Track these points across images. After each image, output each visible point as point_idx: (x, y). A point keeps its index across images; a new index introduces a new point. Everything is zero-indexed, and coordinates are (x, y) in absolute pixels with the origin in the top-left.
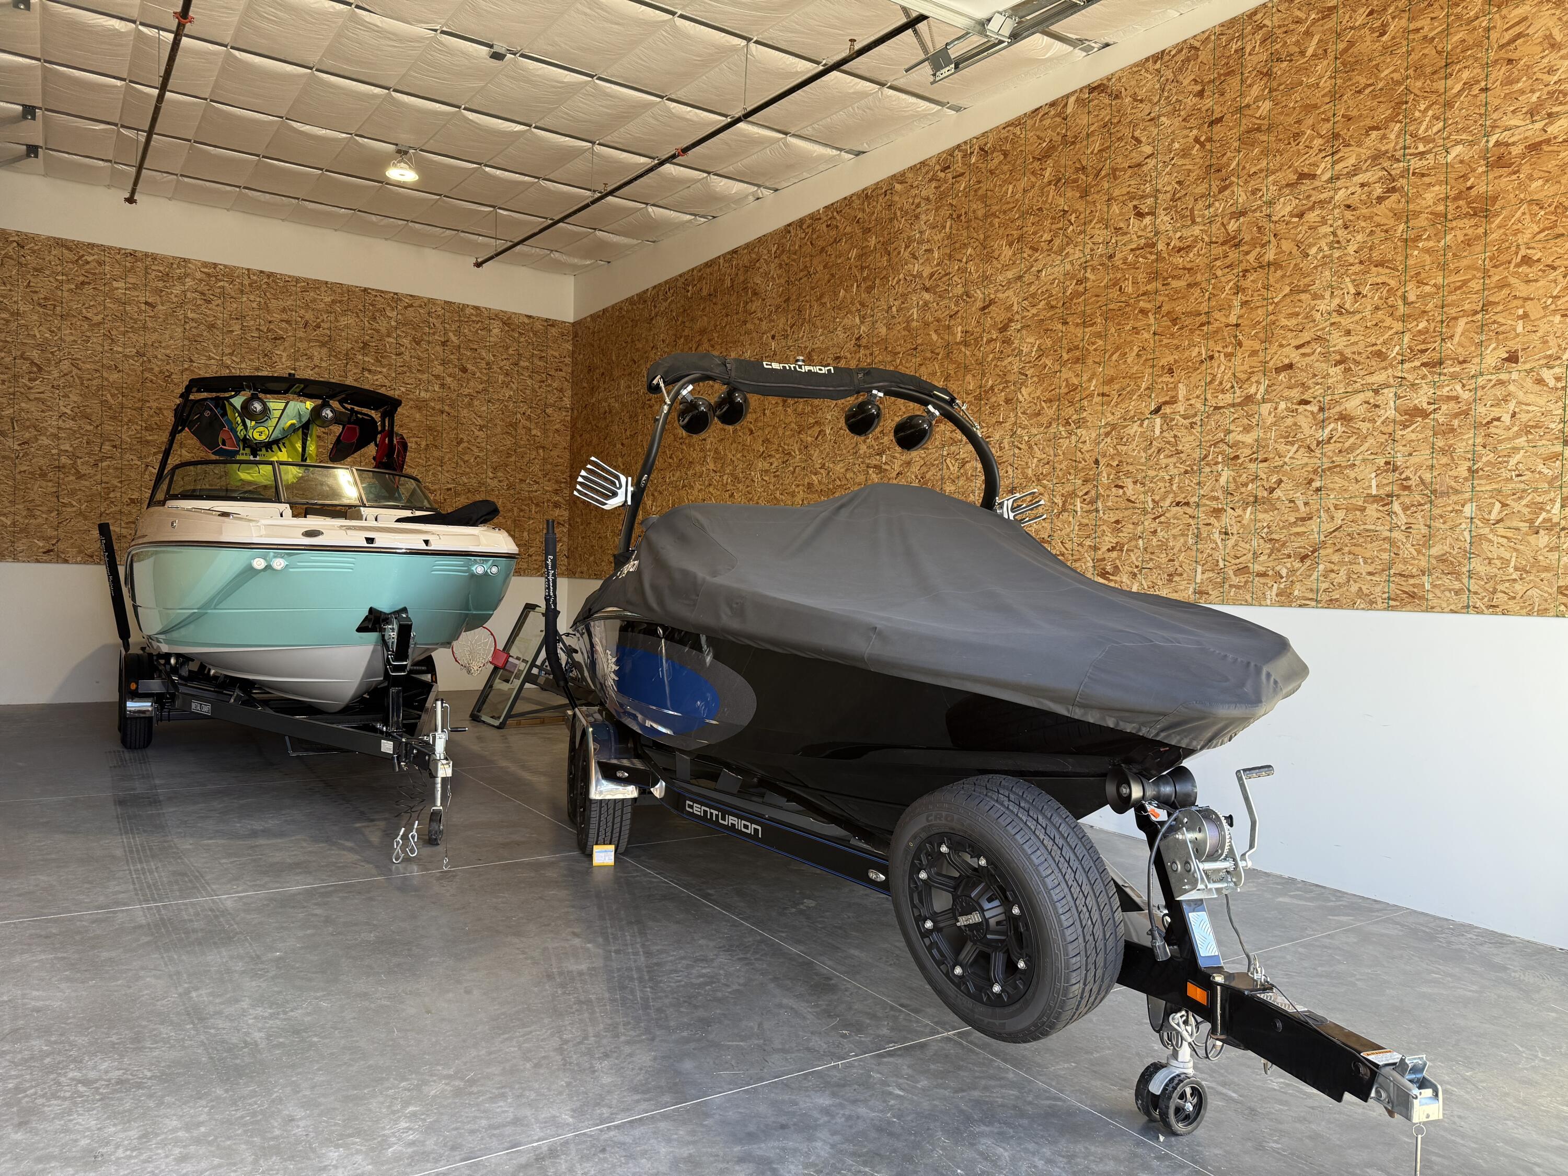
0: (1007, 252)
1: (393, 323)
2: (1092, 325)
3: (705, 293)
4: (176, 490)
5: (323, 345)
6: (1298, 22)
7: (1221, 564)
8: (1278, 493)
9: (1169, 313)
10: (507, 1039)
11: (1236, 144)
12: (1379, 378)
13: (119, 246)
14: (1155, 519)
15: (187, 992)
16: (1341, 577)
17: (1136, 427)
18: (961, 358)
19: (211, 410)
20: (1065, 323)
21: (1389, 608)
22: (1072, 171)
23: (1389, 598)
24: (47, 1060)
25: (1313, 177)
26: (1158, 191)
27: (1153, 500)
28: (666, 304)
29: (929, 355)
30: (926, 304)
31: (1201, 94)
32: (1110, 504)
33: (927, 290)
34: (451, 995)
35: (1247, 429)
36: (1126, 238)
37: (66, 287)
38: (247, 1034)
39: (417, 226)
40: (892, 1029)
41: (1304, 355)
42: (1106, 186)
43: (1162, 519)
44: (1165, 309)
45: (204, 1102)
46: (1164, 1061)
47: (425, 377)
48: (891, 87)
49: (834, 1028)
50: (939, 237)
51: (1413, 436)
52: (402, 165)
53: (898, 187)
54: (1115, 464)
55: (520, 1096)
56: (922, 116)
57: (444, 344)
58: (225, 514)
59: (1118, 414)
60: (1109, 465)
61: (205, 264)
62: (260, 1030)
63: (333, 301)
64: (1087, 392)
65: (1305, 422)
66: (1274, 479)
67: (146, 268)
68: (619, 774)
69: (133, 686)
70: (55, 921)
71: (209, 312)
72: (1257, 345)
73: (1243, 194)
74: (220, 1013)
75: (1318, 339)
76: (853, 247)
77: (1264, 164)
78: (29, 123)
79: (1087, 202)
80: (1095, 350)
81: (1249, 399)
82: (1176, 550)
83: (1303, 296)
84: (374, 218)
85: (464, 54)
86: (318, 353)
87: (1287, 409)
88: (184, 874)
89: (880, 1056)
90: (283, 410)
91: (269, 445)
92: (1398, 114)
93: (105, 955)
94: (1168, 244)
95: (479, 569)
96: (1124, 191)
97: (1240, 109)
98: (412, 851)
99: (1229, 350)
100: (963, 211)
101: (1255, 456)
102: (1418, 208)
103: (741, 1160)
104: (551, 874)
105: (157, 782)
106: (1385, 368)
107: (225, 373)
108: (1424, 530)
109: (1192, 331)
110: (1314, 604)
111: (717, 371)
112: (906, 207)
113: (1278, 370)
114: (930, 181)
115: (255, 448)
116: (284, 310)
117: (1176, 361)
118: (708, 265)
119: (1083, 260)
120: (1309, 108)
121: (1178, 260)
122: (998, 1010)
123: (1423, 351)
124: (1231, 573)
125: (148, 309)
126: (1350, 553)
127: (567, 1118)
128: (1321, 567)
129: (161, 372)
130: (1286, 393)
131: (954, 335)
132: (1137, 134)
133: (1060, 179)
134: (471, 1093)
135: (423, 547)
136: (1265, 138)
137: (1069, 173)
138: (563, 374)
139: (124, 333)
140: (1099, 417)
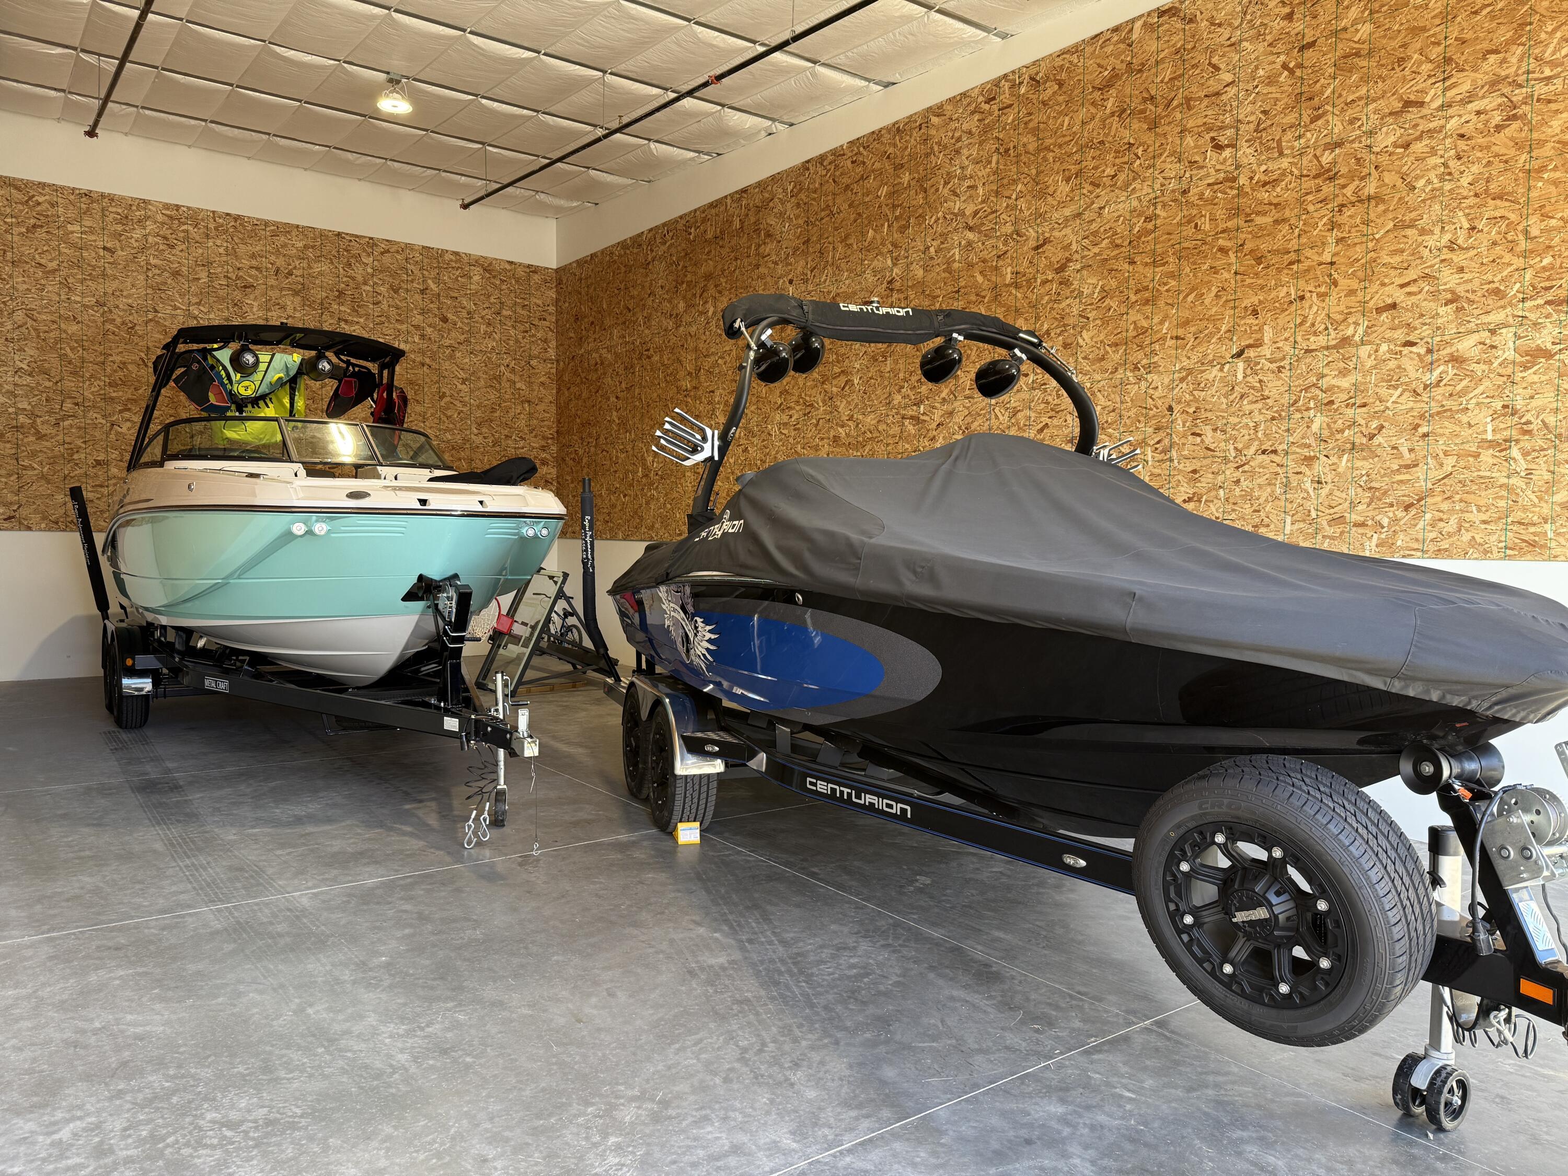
0: (1064, 189)
1: (370, 270)
2: (1163, 265)
3: (709, 235)
5: (296, 293)
7: (1313, 514)
8: (1379, 439)
9: (1252, 251)
10: (678, 1050)
11: (1331, 70)
12: (1496, 317)
13: (72, 186)
14: (1238, 468)
15: (302, 1009)
16: (1452, 526)
17: (1215, 371)
18: (1011, 301)
20: (1132, 263)
22: (1137, 101)
23: (1506, 547)
24: (175, 1100)
25: (1421, 104)
26: (1239, 121)
27: (1236, 448)
28: (664, 248)
29: (973, 298)
31: (1289, 17)
32: (1186, 452)
33: (971, 229)
34: (594, 1000)
35: (1343, 373)
36: (1202, 172)
37: (16, 230)
38: (390, 1056)
39: (396, 164)
40: (1084, 1021)
41: (1409, 294)
42: (1179, 116)
43: (1246, 468)
44: (1249, 246)
45: (375, 1144)
46: (1421, 1052)
47: (404, 327)
48: (939, 11)
49: (1023, 1022)
50: (984, 172)
51: (1535, 378)
52: (396, 95)
53: (935, 120)
54: (1191, 410)
55: (725, 1119)
56: (963, 44)
57: (423, 292)
58: (257, 476)
59: (1195, 358)
60: (1184, 412)
61: (167, 206)
62: (402, 1051)
63: (305, 246)
64: (1159, 336)
65: (1410, 365)
66: (1374, 424)
67: (103, 210)
68: (708, 748)
69: (128, 662)
70: (120, 929)
71: (172, 258)
72: (1355, 284)
73: (1339, 123)
74: (347, 1032)
75: (1426, 276)
76: (882, 184)
77: (1363, 91)
80: (1167, 291)
81: (1345, 341)
82: (1261, 501)
83: (1409, 232)
84: (349, 155)
86: (291, 302)
87: (1390, 351)
88: (241, 869)
89: (1086, 1052)
90: (270, 363)
91: (255, 401)
92: (1521, 36)
93: (192, 968)
94: (1251, 178)
95: (530, 531)
96: (1200, 121)
97: (1335, 33)
98: (483, 834)
99: (1323, 289)
100: (1012, 145)
101: (1352, 401)
102: (1543, 137)
104: (638, 854)
105: (170, 765)
106: (1504, 307)
107: (193, 323)
108: (1548, 476)
109: (1279, 270)
110: (1419, 554)
111: (795, 313)
112: (945, 140)
113: (1379, 310)
114: (973, 113)
115: (241, 404)
116: (253, 256)
117: (1260, 302)
118: (712, 205)
119: (1153, 196)
120: (1416, 31)
121: (1264, 195)
122: (1287, 1013)
123: (1547, 289)
124: (1325, 523)
125: (108, 255)
126: (1461, 501)
127: (788, 1142)
128: (1428, 516)
129: (123, 323)
130: (1388, 334)
131: (1003, 276)
132: (1215, 60)
133: (1124, 110)
134: (670, 1118)
135: (479, 508)
136: (1364, 63)
137: (1136, 104)
138: (547, 323)
139: (82, 281)
140: (1171, 362)
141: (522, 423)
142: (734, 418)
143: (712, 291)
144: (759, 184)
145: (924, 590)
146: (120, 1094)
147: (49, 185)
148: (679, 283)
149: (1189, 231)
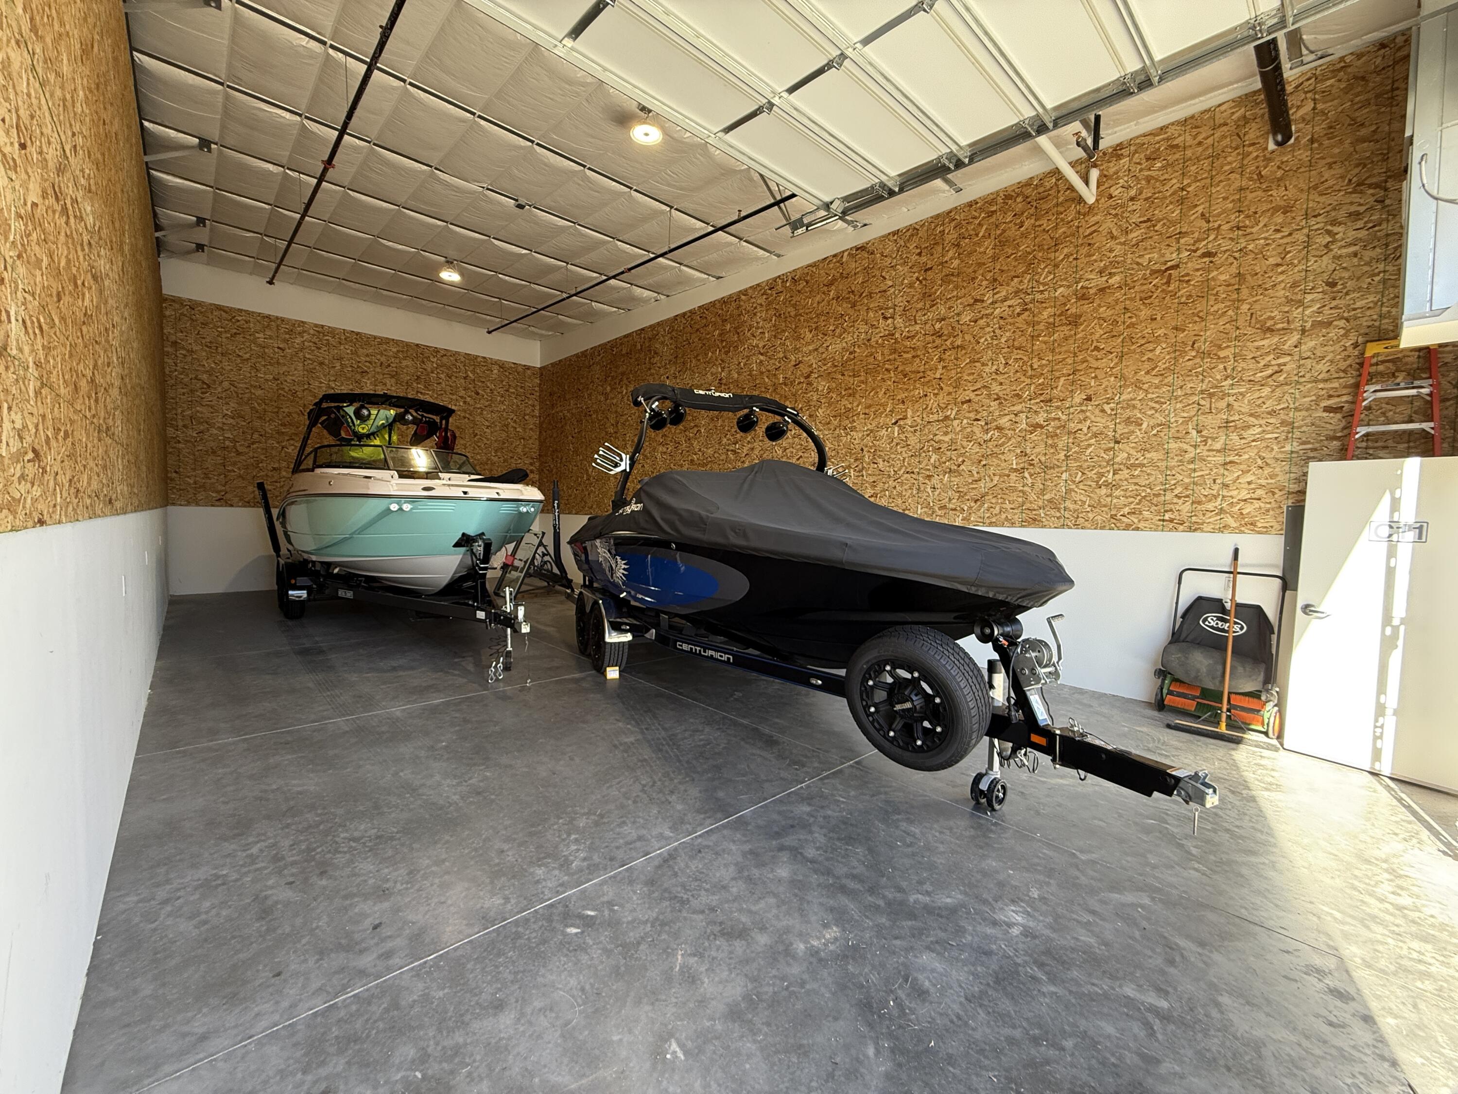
0: (809, 336)
1: (435, 365)
2: (859, 376)
3: (624, 352)
5: (392, 377)
6: (975, 218)
7: (931, 504)
8: (962, 467)
9: (902, 371)
10: (609, 787)
11: (940, 282)
12: (1018, 408)
13: (259, 312)
14: (895, 480)
15: (396, 774)
16: (997, 511)
17: (884, 431)
18: (783, 392)
20: (843, 375)
21: (1022, 526)
22: (846, 292)
23: (1021, 521)
24: (321, 827)
25: (983, 301)
26: (895, 305)
27: (894, 471)
28: (599, 358)
29: (763, 389)
31: (920, 254)
32: (870, 472)
33: (762, 354)
34: (562, 763)
35: (946, 433)
36: (878, 330)
37: (224, 335)
38: (448, 797)
39: (449, 307)
40: (820, 763)
41: (977, 395)
42: (866, 301)
43: (899, 480)
44: (900, 369)
45: (439, 846)
46: (984, 772)
47: (454, 397)
48: (746, 241)
49: (789, 765)
50: (768, 325)
51: (1036, 438)
52: (450, 270)
53: (743, 297)
54: (872, 451)
55: (634, 822)
56: (758, 259)
57: (465, 378)
58: (370, 477)
59: (874, 425)
60: (869, 451)
61: (316, 325)
62: (455, 794)
63: (397, 351)
64: (856, 412)
65: (977, 430)
66: (960, 460)
67: (277, 326)
68: (623, 627)
69: (293, 582)
70: (288, 732)
71: (319, 355)
72: (951, 389)
73: (944, 309)
74: (423, 785)
75: (985, 387)
76: (716, 329)
77: (955, 293)
78: (201, 229)
79: (855, 310)
80: (861, 390)
81: (947, 418)
82: (906, 497)
83: (977, 364)
85: (500, 203)
86: (390, 382)
87: (968, 423)
88: (360, 697)
89: (821, 779)
90: (377, 415)
91: (368, 436)
92: (1029, 270)
93: (331, 753)
94: (901, 334)
95: (523, 510)
96: (877, 304)
97: (942, 263)
98: (499, 675)
99: (936, 391)
100: (782, 312)
101: (950, 448)
102: (1039, 320)
103: (781, 848)
104: (585, 685)
105: (317, 639)
106: (1021, 403)
107: (332, 392)
108: (1041, 486)
109: (915, 381)
110: (981, 524)
111: (670, 394)
112: (748, 308)
113: (963, 403)
114: (763, 294)
115: (360, 437)
116: (367, 355)
117: (906, 397)
118: (625, 336)
119: (853, 341)
120: (980, 265)
121: (907, 343)
122: (921, 755)
123: (1041, 395)
124: (937, 509)
125: (280, 351)
126: (1001, 498)
127: (668, 833)
128: (986, 506)
130: (967, 415)
131: (778, 379)
132: (884, 274)
133: (839, 297)
134: (604, 823)
135: (497, 496)
136: (956, 279)
137: (845, 294)
138: (534, 397)
139: (264, 366)
140: (862, 426)
141: (519, 450)
142: (638, 449)
143: (625, 381)
144: (650, 326)
145: (741, 542)
146: (288, 826)
147: (245, 311)
148: (607, 377)
149: (871, 360)
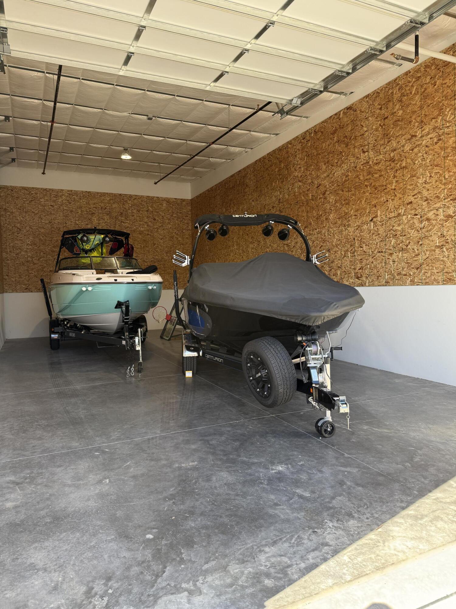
0: (324, 167)
1: (130, 205)
2: (351, 191)
3: (231, 186)
4: (62, 267)
5: (108, 214)
6: (409, 82)
7: (393, 272)
8: (409, 247)
9: (374, 186)
10: (148, 416)
11: (392, 126)
12: (438, 205)
13: (41, 187)
14: (372, 258)
16: (429, 275)
17: (365, 226)
19: (71, 240)
20: (343, 191)
21: (443, 284)
23: (443, 281)
24: (30, 421)
25: (416, 136)
26: (369, 143)
27: (372, 251)
28: (219, 191)
29: (301, 204)
30: (300, 186)
31: (381, 109)
32: (359, 253)
33: (300, 181)
34: (135, 407)
35: (399, 225)
36: (360, 160)
37: (26, 202)
38: (80, 416)
39: (135, 171)
40: (257, 414)
41: (415, 198)
42: (353, 142)
43: (375, 258)
44: (373, 184)
45: (67, 429)
47: (142, 223)
49: (240, 414)
50: (303, 163)
51: (449, 225)
52: (126, 154)
53: (290, 146)
54: (360, 239)
55: (148, 428)
56: (295, 121)
57: (147, 211)
58: (74, 274)
59: (360, 222)
60: (358, 240)
61: (68, 191)
62: (83, 415)
63: (110, 199)
64: (350, 215)
65: (416, 221)
66: (408, 242)
67: (50, 194)
68: (192, 349)
69: (53, 330)
70: (32, 392)
71: (70, 207)
72: (401, 196)
73: (395, 143)
76: (276, 168)
77: (400, 133)
79: (348, 148)
80: (352, 200)
81: (399, 215)
82: (379, 268)
83: (414, 178)
84: (121, 170)
85: (140, 120)
86: (106, 217)
87: (411, 217)
88: (67, 381)
89: (250, 420)
90: (94, 239)
91: (91, 250)
92: (441, 113)
93: (44, 400)
94: (373, 162)
95: (150, 287)
96: (359, 144)
97: (393, 114)
98: (133, 374)
99: (393, 198)
100: (310, 153)
101: (402, 234)
102: (448, 146)
105: (61, 358)
106: (440, 202)
108: (453, 257)
109: (381, 192)
110: (421, 284)
111: (217, 220)
112: (292, 152)
113: (408, 204)
114: (299, 143)
116: (94, 204)
117: (377, 203)
118: (232, 176)
119: (347, 169)
120: (414, 112)
121: (376, 167)
122: (266, 399)
123: (451, 195)
124: (396, 275)
125: (52, 207)
126: (431, 266)
127: (159, 432)
128: (423, 271)
129: (57, 228)
130: (410, 212)
131: (309, 197)
132: (362, 124)
133: (339, 141)
134: (135, 427)
135: (132, 281)
136: (400, 123)
137: (342, 138)
138: (188, 218)
139: (45, 216)
140: (354, 223)
143: (232, 205)
144: (244, 169)
147: (35, 188)
149: (357, 180)
